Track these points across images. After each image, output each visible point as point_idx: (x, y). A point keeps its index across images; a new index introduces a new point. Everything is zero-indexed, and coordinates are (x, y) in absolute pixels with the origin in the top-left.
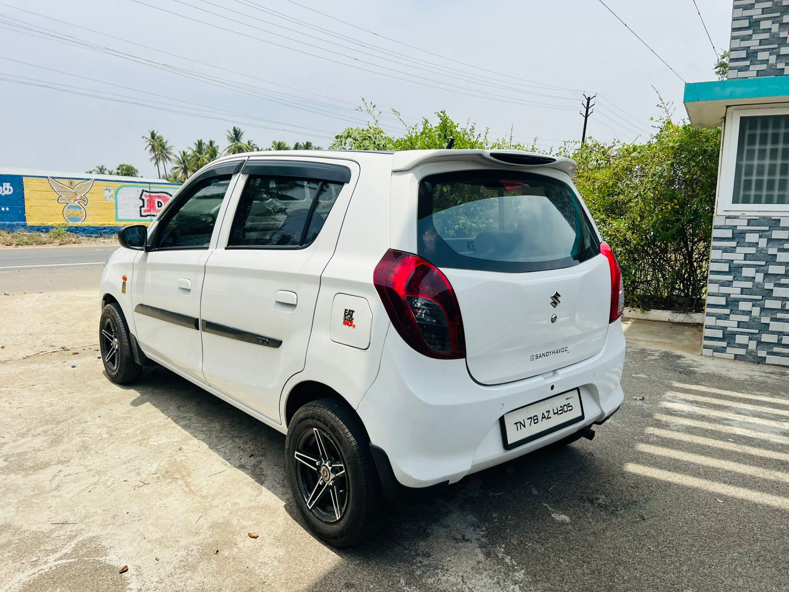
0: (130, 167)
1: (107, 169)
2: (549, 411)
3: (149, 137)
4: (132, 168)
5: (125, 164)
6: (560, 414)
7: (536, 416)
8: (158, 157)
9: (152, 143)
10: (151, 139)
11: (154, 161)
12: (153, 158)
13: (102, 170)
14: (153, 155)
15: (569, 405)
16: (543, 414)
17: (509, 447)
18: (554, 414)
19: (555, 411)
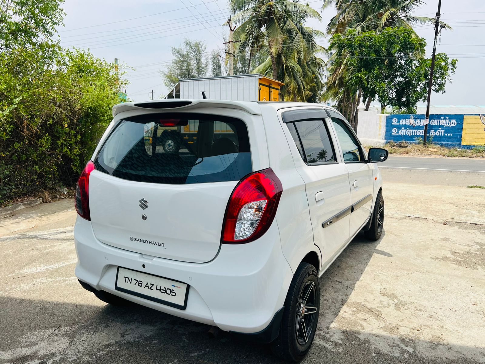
2: (153, 285)
6: (162, 292)
7: (142, 282)
15: (173, 291)
16: (147, 283)
17: (117, 288)
18: (157, 289)
19: (159, 288)
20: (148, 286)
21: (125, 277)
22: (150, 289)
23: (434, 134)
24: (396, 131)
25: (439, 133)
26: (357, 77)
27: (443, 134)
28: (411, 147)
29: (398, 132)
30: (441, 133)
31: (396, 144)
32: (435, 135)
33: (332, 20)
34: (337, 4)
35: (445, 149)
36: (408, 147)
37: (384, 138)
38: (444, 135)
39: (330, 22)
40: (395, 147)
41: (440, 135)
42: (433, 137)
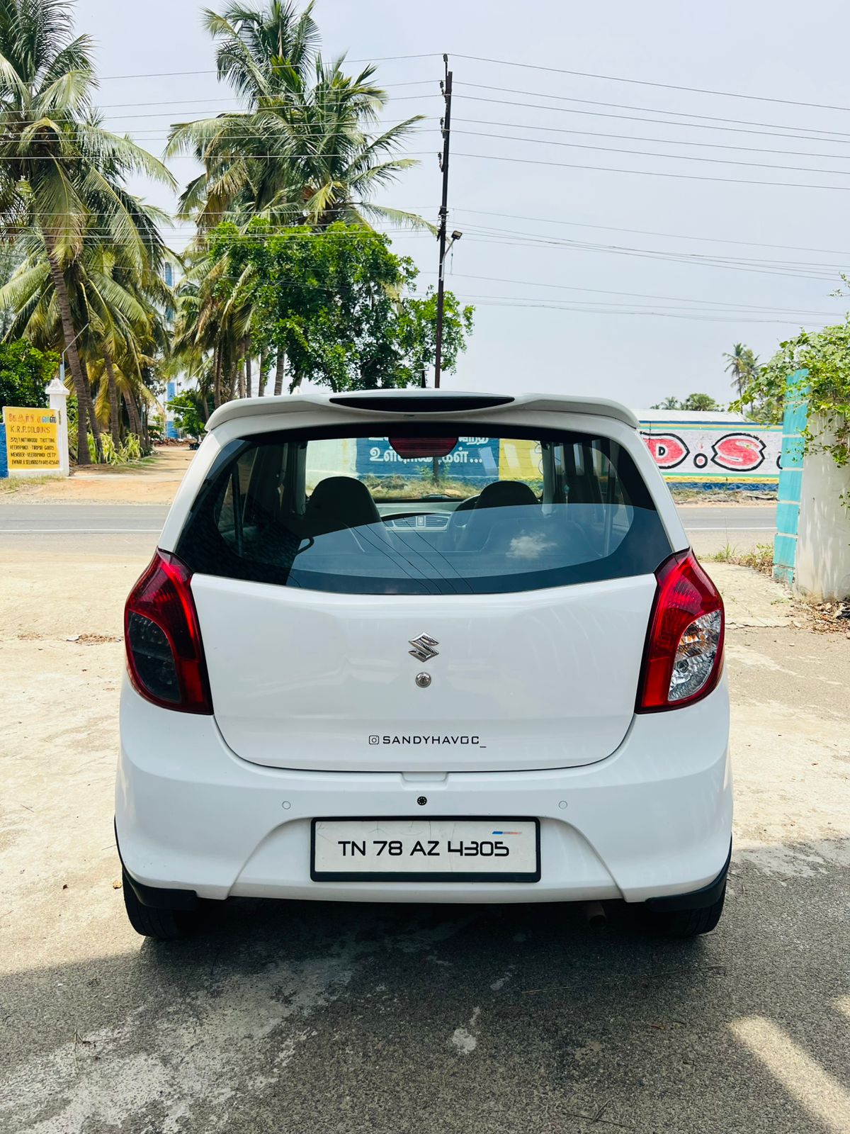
0: (703, 397)
1: (679, 401)
2: (436, 843)
3: (733, 352)
4: (707, 399)
5: (698, 393)
6: (468, 855)
7: (399, 843)
8: (742, 381)
9: (735, 362)
10: (735, 356)
11: (737, 387)
12: (735, 382)
13: (671, 405)
14: (736, 378)
15: (498, 845)
16: (418, 843)
17: (317, 877)
18: (450, 850)
19: (456, 846)
20: (422, 850)
21: (340, 843)
22: (430, 853)
23: (450, 459)
24: (379, 454)
25: (458, 458)
26: (283, 329)
27: (466, 458)
28: (410, 487)
29: (381, 456)
30: (462, 458)
31: (379, 481)
32: (451, 461)
33: (190, 186)
34: (199, 152)
35: (472, 489)
36: (405, 487)
37: (354, 468)
38: (468, 460)
39: (186, 190)
40: (379, 488)
41: (462, 461)
42: (450, 465)
